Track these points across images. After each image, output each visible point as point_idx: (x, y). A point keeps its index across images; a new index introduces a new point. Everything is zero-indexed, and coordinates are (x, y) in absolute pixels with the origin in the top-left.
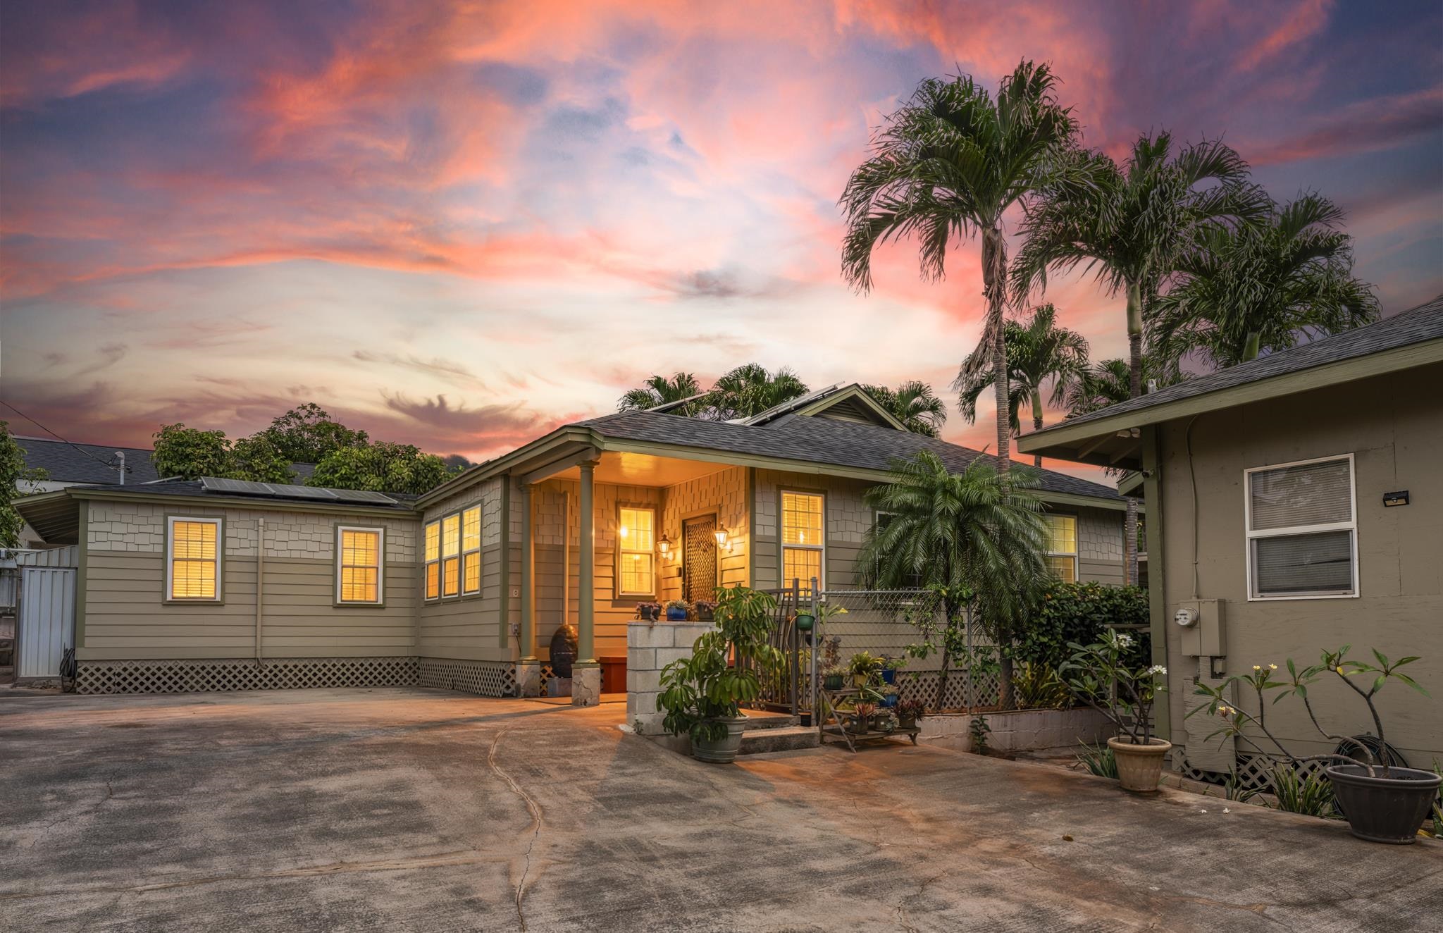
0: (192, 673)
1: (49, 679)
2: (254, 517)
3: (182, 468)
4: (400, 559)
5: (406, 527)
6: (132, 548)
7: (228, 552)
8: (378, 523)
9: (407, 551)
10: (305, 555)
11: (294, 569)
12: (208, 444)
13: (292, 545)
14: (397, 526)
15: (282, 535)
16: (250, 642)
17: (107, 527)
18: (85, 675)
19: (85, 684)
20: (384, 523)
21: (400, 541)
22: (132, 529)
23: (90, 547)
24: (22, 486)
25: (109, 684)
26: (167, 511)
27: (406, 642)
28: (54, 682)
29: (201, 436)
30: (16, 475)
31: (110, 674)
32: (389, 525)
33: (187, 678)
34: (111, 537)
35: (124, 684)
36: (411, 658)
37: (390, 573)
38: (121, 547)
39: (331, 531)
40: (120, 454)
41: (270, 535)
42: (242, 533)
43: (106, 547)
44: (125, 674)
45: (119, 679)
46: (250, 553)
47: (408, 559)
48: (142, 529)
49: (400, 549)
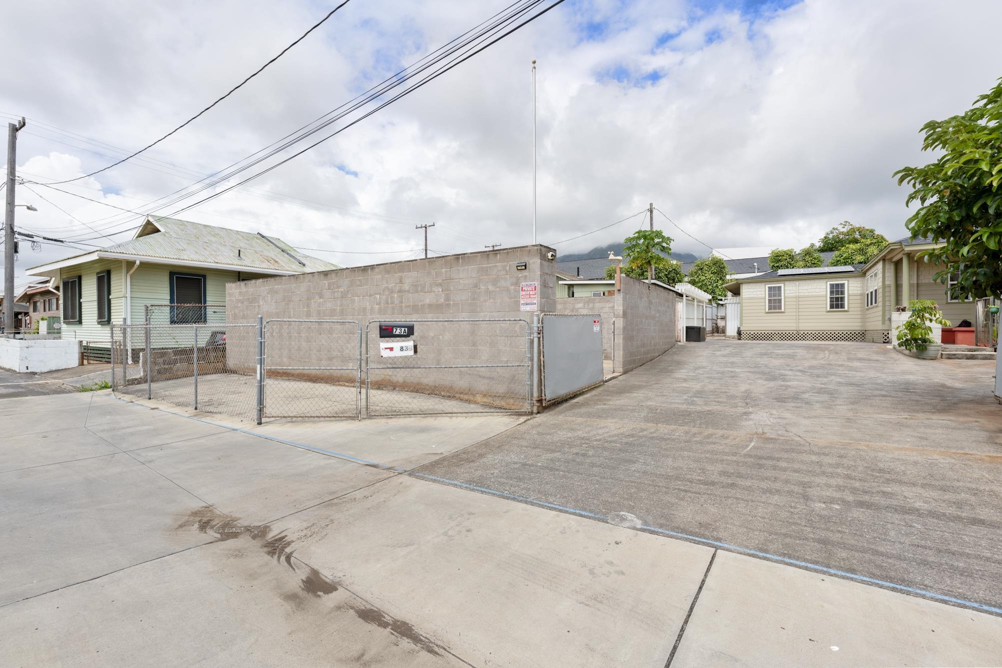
0: (775, 335)
1: (734, 336)
2: (795, 282)
4: (855, 292)
5: (859, 279)
6: (755, 296)
7: (786, 295)
8: (845, 279)
9: (859, 289)
10: (814, 294)
11: (809, 299)
12: (787, 254)
13: (809, 291)
14: (854, 279)
15: (805, 287)
16: (795, 325)
17: (748, 290)
18: (743, 334)
19: (743, 337)
20: (848, 279)
21: (856, 285)
22: (756, 290)
23: (743, 297)
24: (728, 277)
25: (750, 337)
26: (766, 283)
27: (859, 324)
28: (736, 337)
30: (726, 274)
31: (750, 335)
32: (850, 279)
33: (773, 336)
34: (749, 293)
35: (754, 338)
36: (861, 331)
37: (850, 298)
38: (753, 296)
39: (825, 284)
40: (755, 264)
41: (800, 288)
42: (791, 288)
43: (748, 296)
44: (754, 335)
45: (753, 336)
46: (794, 294)
47: (859, 292)
48: (759, 290)
49: (855, 288)
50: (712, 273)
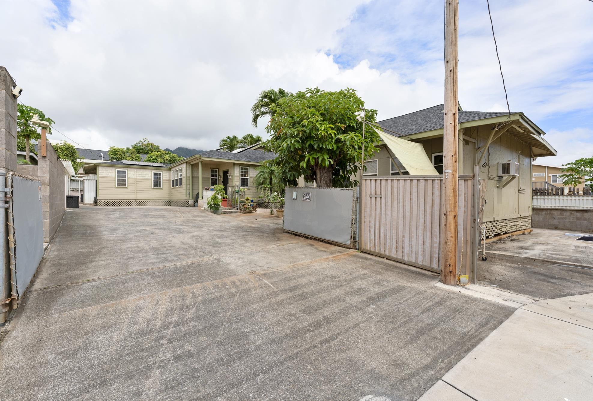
0: (122, 202)
1: (91, 203)
2: (134, 169)
3: (115, 157)
4: (166, 179)
5: (167, 172)
6: (108, 176)
7: (129, 177)
8: (161, 171)
9: (168, 177)
10: (145, 178)
11: (142, 180)
13: (142, 175)
14: (165, 171)
15: (140, 173)
16: (134, 196)
17: (103, 171)
18: (99, 202)
19: (99, 204)
20: (162, 171)
21: (166, 175)
22: (108, 172)
23: (99, 175)
24: (78, 160)
25: (104, 204)
26: (116, 168)
27: (168, 196)
28: (92, 204)
29: (120, 149)
30: (77, 158)
31: (104, 202)
32: (163, 171)
33: (120, 203)
34: (104, 173)
35: (108, 204)
36: (169, 200)
37: (164, 182)
38: (106, 176)
39: (151, 173)
40: (102, 154)
41: (138, 173)
42: (132, 173)
43: (103, 175)
44: (108, 202)
45: (106, 203)
46: (133, 177)
47: (168, 179)
48: (111, 172)
49: (166, 177)
50: (65, 155)
